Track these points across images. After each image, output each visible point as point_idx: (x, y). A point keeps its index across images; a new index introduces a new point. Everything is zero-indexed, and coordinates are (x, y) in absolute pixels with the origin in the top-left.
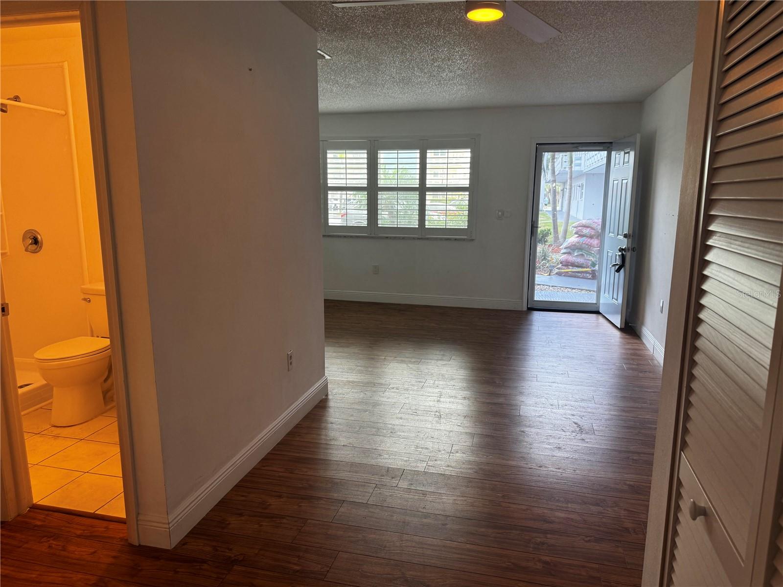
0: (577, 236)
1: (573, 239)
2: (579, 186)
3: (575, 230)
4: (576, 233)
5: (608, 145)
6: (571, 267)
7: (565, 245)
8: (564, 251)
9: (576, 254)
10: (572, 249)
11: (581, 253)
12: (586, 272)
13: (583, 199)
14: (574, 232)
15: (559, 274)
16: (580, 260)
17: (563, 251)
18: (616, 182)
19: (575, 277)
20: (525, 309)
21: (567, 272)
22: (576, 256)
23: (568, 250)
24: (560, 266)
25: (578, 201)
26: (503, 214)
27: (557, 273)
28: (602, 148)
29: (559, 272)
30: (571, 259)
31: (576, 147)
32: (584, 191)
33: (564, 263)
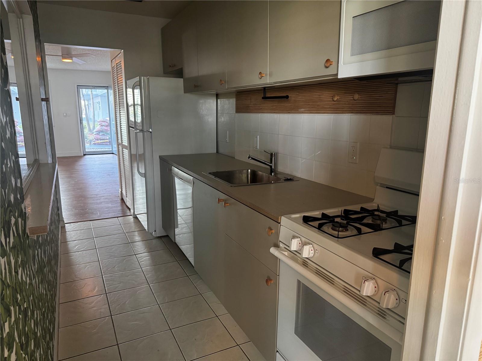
0: (100, 126)
1: (98, 128)
2: (98, 103)
3: (99, 123)
4: (99, 125)
5: (107, 87)
6: (99, 140)
7: (95, 131)
8: (96, 133)
9: (101, 134)
10: (99, 132)
11: (103, 133)
12: (107, 142)
13: (101, 110)
14: (98, 124)
15: (95, 144)
16: (103, 137)
17: (94, 133)
18: (112, 102)
19: (102, 144)
20: (83, 155)
21: (98, 143)
22: (102, 135)
23: (97, 133)
24: (94, 140)
25: (98, 112)
26: (66, 114)
27: (93, 144)
28: (104, 88)
29: (95, 143)
30: (99, 137)
31: (94, 88)
32: (100, 105)
33: (96, 139)
